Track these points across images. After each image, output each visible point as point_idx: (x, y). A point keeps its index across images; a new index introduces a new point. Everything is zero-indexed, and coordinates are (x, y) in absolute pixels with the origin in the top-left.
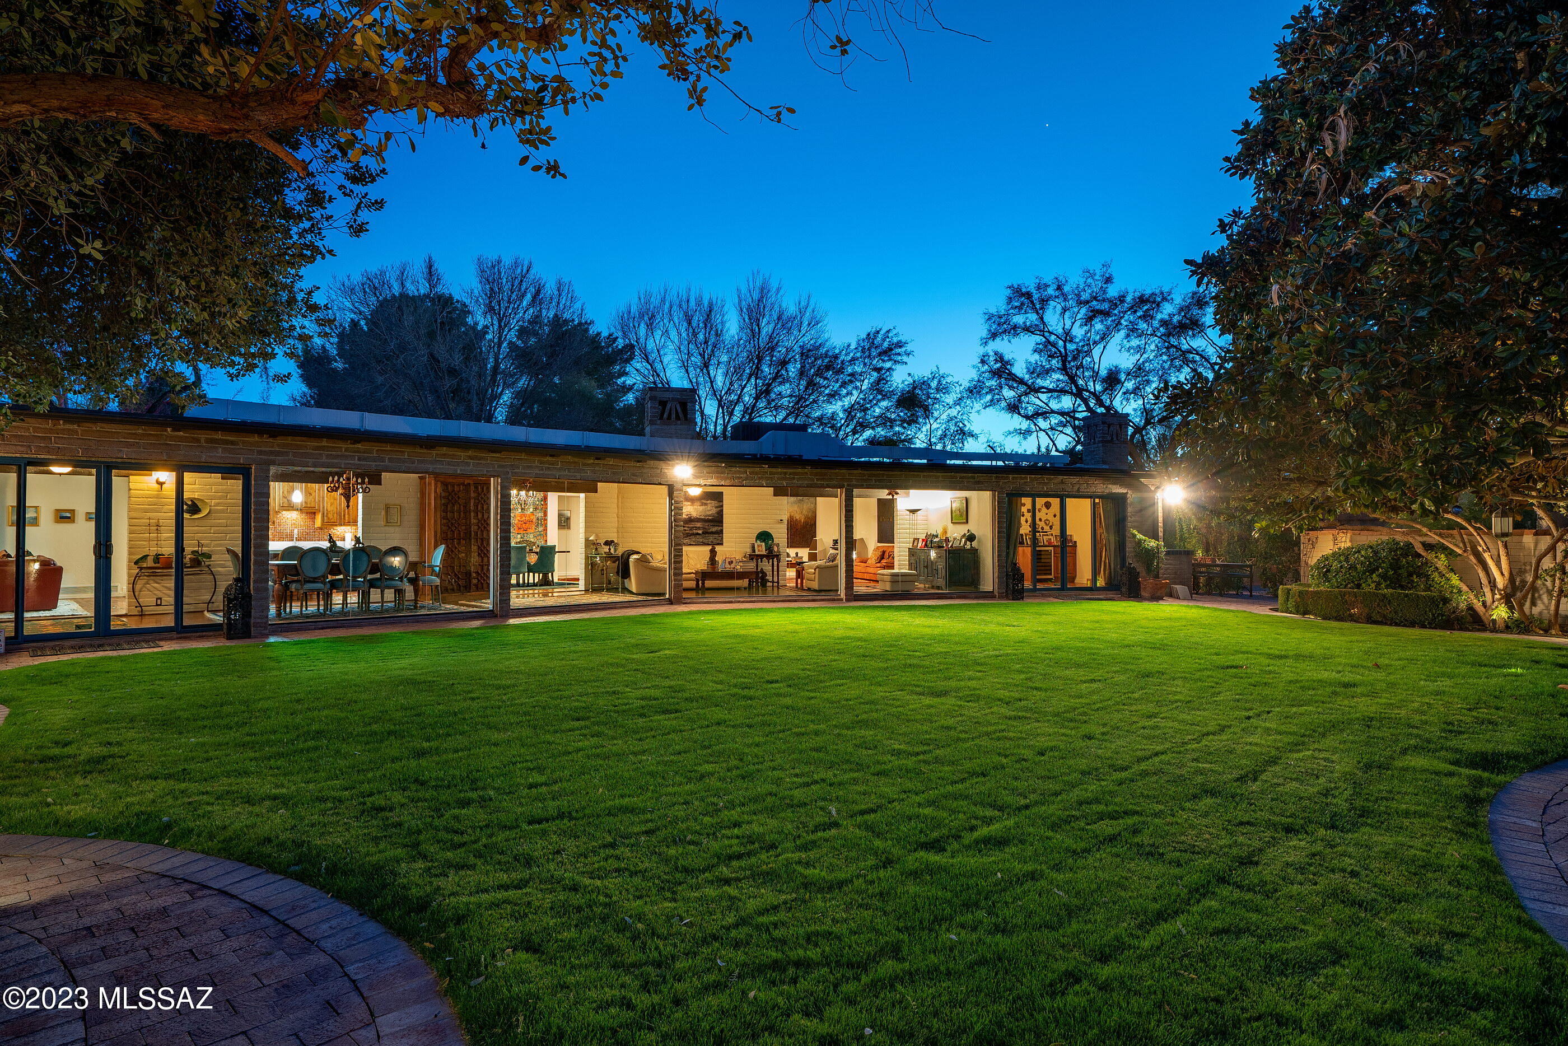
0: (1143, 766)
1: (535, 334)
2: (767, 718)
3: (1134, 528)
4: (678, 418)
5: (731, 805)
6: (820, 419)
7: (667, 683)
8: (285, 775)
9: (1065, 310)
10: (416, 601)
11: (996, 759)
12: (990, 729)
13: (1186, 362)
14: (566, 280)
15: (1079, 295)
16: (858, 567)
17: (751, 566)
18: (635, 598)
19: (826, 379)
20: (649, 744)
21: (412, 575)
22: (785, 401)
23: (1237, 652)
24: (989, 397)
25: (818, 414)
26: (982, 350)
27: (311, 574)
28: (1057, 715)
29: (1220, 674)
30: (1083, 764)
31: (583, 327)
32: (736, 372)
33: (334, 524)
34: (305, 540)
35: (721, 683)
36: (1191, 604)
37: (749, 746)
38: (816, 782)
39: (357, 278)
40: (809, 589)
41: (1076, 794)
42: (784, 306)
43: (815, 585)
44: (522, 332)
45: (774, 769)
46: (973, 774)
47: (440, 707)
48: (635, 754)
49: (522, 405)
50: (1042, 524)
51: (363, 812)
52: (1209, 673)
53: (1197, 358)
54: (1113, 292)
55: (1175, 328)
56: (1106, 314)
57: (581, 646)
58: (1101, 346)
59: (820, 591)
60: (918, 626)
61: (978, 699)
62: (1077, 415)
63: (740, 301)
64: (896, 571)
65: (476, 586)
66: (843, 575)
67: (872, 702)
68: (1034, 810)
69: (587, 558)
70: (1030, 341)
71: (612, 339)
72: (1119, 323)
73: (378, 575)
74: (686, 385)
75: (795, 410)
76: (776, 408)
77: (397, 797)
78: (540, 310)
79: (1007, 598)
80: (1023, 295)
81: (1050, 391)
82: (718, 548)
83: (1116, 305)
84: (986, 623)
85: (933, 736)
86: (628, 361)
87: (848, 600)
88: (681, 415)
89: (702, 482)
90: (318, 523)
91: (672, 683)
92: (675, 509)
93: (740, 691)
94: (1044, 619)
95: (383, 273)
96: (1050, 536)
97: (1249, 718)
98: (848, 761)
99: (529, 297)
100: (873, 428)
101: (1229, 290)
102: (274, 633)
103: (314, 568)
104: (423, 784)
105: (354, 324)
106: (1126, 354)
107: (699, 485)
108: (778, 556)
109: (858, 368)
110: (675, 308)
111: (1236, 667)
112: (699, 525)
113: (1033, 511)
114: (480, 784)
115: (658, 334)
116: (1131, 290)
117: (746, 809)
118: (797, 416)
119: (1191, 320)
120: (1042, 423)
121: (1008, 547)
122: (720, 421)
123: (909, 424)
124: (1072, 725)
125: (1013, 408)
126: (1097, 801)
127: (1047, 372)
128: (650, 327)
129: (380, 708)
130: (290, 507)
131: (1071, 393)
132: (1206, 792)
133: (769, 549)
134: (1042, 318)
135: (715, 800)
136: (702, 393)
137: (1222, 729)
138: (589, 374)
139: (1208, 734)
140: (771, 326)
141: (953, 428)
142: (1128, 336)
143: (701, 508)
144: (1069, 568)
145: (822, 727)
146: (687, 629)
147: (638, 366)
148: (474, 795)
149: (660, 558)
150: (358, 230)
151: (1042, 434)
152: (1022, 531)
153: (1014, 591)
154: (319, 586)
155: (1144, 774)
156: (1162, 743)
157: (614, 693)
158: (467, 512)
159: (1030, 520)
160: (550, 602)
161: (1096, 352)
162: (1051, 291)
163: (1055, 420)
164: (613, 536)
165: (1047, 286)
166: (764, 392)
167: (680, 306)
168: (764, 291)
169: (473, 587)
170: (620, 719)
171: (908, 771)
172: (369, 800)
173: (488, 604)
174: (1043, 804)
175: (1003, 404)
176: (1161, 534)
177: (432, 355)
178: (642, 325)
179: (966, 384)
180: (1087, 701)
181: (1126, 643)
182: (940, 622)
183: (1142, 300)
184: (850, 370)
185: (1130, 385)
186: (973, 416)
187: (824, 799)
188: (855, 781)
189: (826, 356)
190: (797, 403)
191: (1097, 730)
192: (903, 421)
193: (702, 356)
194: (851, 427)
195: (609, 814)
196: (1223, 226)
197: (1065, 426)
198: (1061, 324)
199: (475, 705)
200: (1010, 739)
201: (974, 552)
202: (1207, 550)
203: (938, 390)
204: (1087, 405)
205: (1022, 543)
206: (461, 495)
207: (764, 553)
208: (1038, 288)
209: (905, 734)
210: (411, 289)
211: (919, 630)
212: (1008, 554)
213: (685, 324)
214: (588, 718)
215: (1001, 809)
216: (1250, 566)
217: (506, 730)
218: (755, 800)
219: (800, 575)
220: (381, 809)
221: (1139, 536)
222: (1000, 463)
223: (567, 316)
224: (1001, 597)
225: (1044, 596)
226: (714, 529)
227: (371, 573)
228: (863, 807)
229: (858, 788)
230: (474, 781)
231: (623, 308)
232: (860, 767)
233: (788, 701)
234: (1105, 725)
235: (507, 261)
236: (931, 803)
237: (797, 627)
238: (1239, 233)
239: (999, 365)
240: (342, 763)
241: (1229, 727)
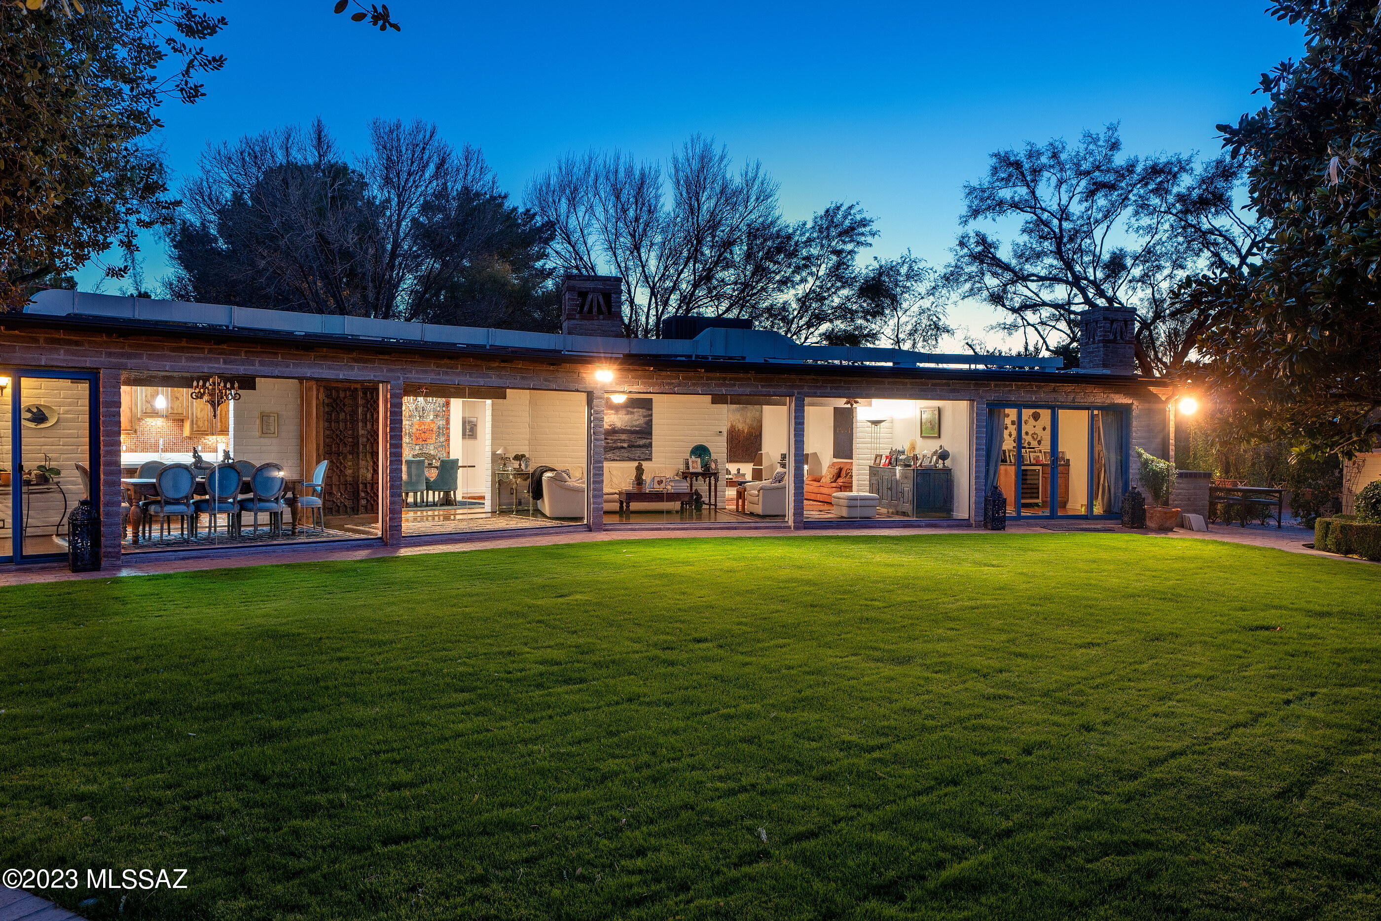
0: (1158, 773)
1: (441, 209)
2: (690, 692)
3: (1140, 445)
4: (600, 312)
5: (636, 822)
6: (769, 310)
7: (573, 640)
8: (100, 764)
9: (1060, 182)
10: (294, 525)
11: (972, 759)
12: (965, 713)
13: (1207, 244)
14: (474, 147)
15: (1078, 165)
16: (809, 487)
17: (684, 487)
18: (549, 523)
19: (776, 263)
20: (545, 727)
21: (289, 495)
22: (728, 290)
23: (1268, 607)
24: (968, 286)
25: (766, 304)
26: (960, 231)
27: (171, 494)
28: (1046, 694)
29: (1249, 637)
30: (1079, 768)
31: (497, 201)
32: (670, 255)
33: (205, 433)
34: (172, 451)
35: (637, 641)
36: (1208, 537)
37: (665, 733)
38: (744, 789)
39: (234, 145)
40: (752, 514)
41: (1073, 814)
42: (728, 176)
43: (758, 509)
44: (426, 208)
45: (693, 768)
46: (941, 781)
47: (301, 671)
48: (525, 742)
49: (425, 292)
50: (1028, 438)
51: (184, 820)
52: (1235, 636)
53: (1220, 240)
54: (1120, 160)
55: (1194, 203)
56: (1112, 187)
57: (479, 587)
58: (1104, 226)
59: (764, 517)
60: (878, 564)
61: (947, 668)
62: (1073, 308)
63: (677, 171)
64: (854, 493)
65: (366, 507)
66: (792, 498)
67: (818, 672)
68: (1019, 837)
69: (494, 474)
70: (1018, 220)
71: (529, 215)
72: (1127, 198)
73: (251, 495)
74: (613, 271)
75: (739, 301)
76: (718, 297)
77: (230, 800)
78: (445, 184)
79: (986, 527)
80: (1011, 164)
81: (1041, 279)
82: (645, 465)
83: (1123, 176)
84: (960, 561)
85: (893, 723)
86: (547, 241)
87: (797, 528)
88: (604, 308)
89: (626, 388)
90: (187, 432)
91: (581, 641)
92: (594, 420)
93: (659, 653)
94: (1031, 556)
95: (264, 140)
96: (1040, 453)
97: (1288, 702)
98: (785, 759)
99: (431, 169)
100: (831, 321)
101: (1272, 163)
102: (127, 565)
103: (176, 487)
104: (264, 780)
105: (237, 198)
106: (1133, 235)
107: (623, 392)
108: (715, 475)
109: (815, 251)
110: (601, 180)
111: (1267, 628)
112: (624, 437)
113: (1019, 423)
114: (332, 783)
115: (581, 211)
116: (1141, 158)
117: (653, 828)
118: (743, 306)
119: (1213, 193)
120: (1029, 315)
121: (988, 464)
122: (653, 312)
123: (874, 317)
124: (1066, 708)
125: (997, 299)
126: (1099, 825)
127: (1039, 255)
128: (573, 203)
129: (229, 671)
130: (155, 414)
131: (1067, 282)
132: (1239, 813)
133: (706, 466)
134: (1033, 193)
135: (616, 813)
136: (632, 280)
137: (1256, 718)
138: (503, 256)
139: (1237, 725)
140: (713, 202)
141: (925, 322)
142: (1137, 213)
143: (627, 417)
144: (1060, 491)
145: (757, 706)
146: (605, 565)
147: (558, 247)
148: (322, 799)
149: (578, 474)
150: (192, 94)
151: (1030, 330)
152: (1005, 447)
153: (994, 519)
154: (181, 508)
155: (1159, 785)
156: (1180, 738)
157: (509, 653)
158: (354, 421)
159: (1014, 433)
160: (450, 527)
161: (1098, 233)
162: (1044, 160)
163: (1046, 312)
164: (524, 450)
165: (1039, 154)
166: (705, 278)
167: (608, 179)
168: (705, 159)
169: (362, 509)
170: (512, 691)
171: (860, 775)
172: (194, 803)
173: (377, 529)
174: (1030, 829)
175: (985, 293)
176: (1172, 453)
177: (321, 236)
178: (563, 200)
179: (942, 271)
180: (1084, 674)
181: (1130, 591)
182: (905, 559)
183: (1155, 170)
184: (804, 253)
185: (1137, 272)
186: (950, 309)
187: (752, 816)
188: (793, 788)
189: (778, 236)
190: (743, 291)
191: (1097, 717)
192: (866, 313)
193: (633, 236)
194: (805, 319)
195: (485, 833)
196: (1267, 83)
197: (1058, 320)
198: (1056, 200)
199: (343, 667)
200: (989, 729)
201: (947, 472)
202: (1226, 471)
203: (908, 277)
204: (1085, 296)
205: (1004, 461)
206: (347, 401)
207: (700, 470)
208: (1030, 156)
209: (856, 720)
210: (297, 156)
211: (882, 569)
212: (987, 472)
213: (613, 198)
214: (474, 689)
215: (975, 835)
216: (1279, 492)
217: (373, 703)
218: (665, 814)
219: (740, 495)
220: (208, 817)
221: (1146, 455)
222: (981, 367)
223: (476, 187)
224: (978, 527)
225: (1029, 525)
226: (642, 442)
227: (242, 493)
228: (801, 829)
229: (795, 799)
230: (325, 779)
231: (540, 180)
232: (800, 767)
233: (716, 668)
234: (1107, 710)
235: (407, 125)
236: (888, 824)
237: (734, 564)
238: (1287, 92)
239: (980, 248)
240: (172, 747)
241: (1264, 715)
